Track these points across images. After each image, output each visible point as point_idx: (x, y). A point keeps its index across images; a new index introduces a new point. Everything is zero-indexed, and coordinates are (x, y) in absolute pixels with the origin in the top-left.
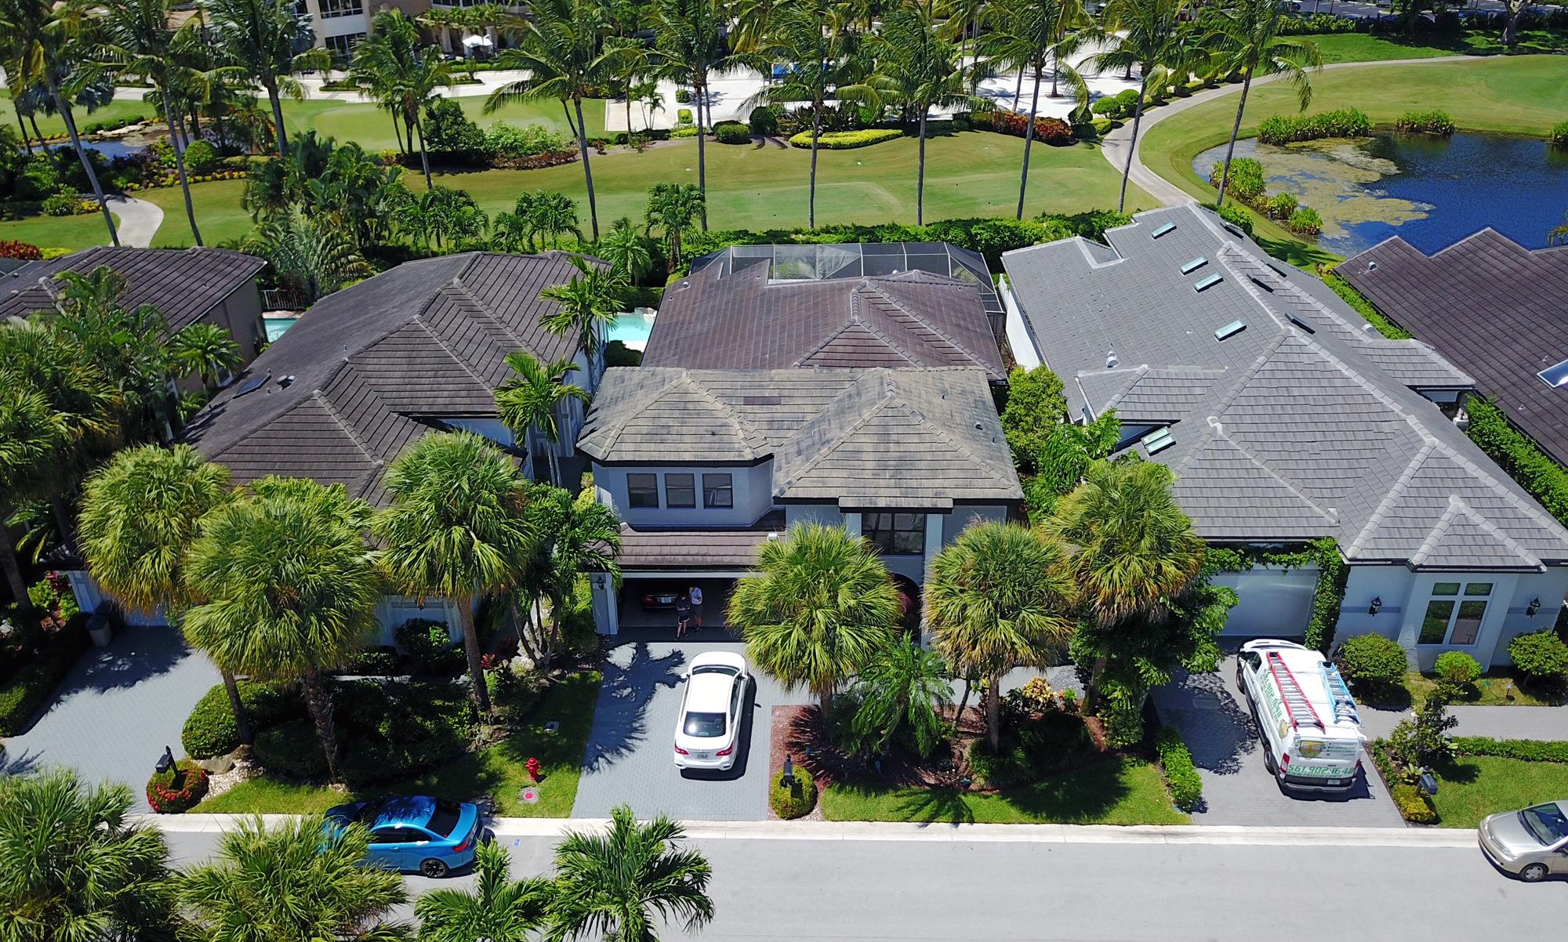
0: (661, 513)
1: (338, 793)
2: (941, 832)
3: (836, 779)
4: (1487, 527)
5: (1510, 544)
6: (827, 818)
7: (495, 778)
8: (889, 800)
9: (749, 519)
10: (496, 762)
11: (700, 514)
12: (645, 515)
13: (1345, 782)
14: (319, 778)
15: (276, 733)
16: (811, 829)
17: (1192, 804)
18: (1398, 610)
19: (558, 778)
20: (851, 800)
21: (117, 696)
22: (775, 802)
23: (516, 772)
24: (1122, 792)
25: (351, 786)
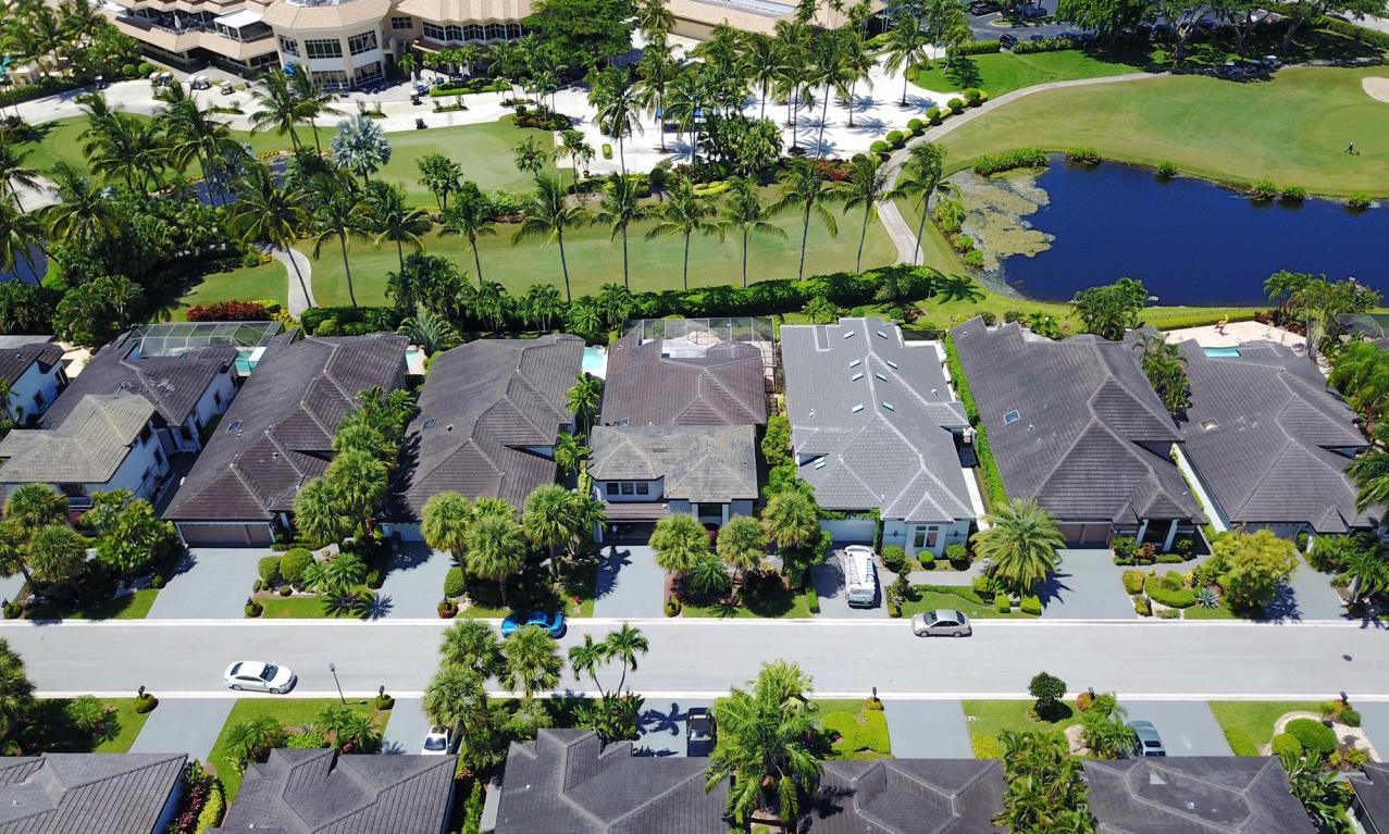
0: (620, 496)
1: (507, 610)
2: (728, 621)
3: (689, 602)
4: (937, 506)
5: (944, 512)
6: (684, 616)
7: (564, 603)
8: (707, 609)
9: (655, 499)
10: (564, 597)
11: (635, 496)
12: (614, 497)
13: (870, 603)
14: (499, 605)
15: (481, 589)
16: (678, 620)
17: (816, 610)
18: (905, 535)
19: (586, 603)
20: (693, 610)
21: (410, 572)
22: (666, 611)
23: (571, 601)
24: (792, 606)
25: (511, 608)
